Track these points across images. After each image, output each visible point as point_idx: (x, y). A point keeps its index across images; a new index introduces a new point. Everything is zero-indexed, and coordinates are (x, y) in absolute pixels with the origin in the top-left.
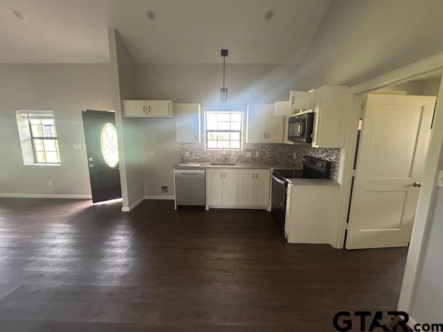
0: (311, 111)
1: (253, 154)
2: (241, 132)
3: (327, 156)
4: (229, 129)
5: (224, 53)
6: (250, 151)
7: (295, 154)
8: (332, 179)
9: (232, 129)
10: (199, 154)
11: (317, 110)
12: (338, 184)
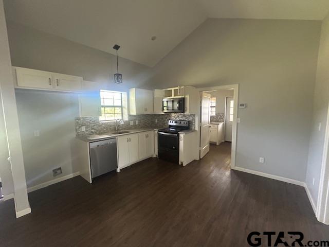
0: (183, 97)
1: (135, 122)
2: (121, 107)
3: (186, 119)
4: (112, 105)
5: (117, 47)
6: (132, 121)
7: (156, 120)
8: (191, 129)
9: (115, 105)
10: (95, 127)
11: (187, 97)
12: (196, 131)
